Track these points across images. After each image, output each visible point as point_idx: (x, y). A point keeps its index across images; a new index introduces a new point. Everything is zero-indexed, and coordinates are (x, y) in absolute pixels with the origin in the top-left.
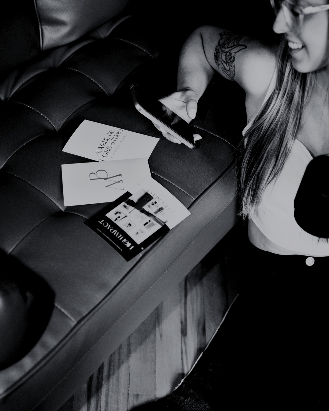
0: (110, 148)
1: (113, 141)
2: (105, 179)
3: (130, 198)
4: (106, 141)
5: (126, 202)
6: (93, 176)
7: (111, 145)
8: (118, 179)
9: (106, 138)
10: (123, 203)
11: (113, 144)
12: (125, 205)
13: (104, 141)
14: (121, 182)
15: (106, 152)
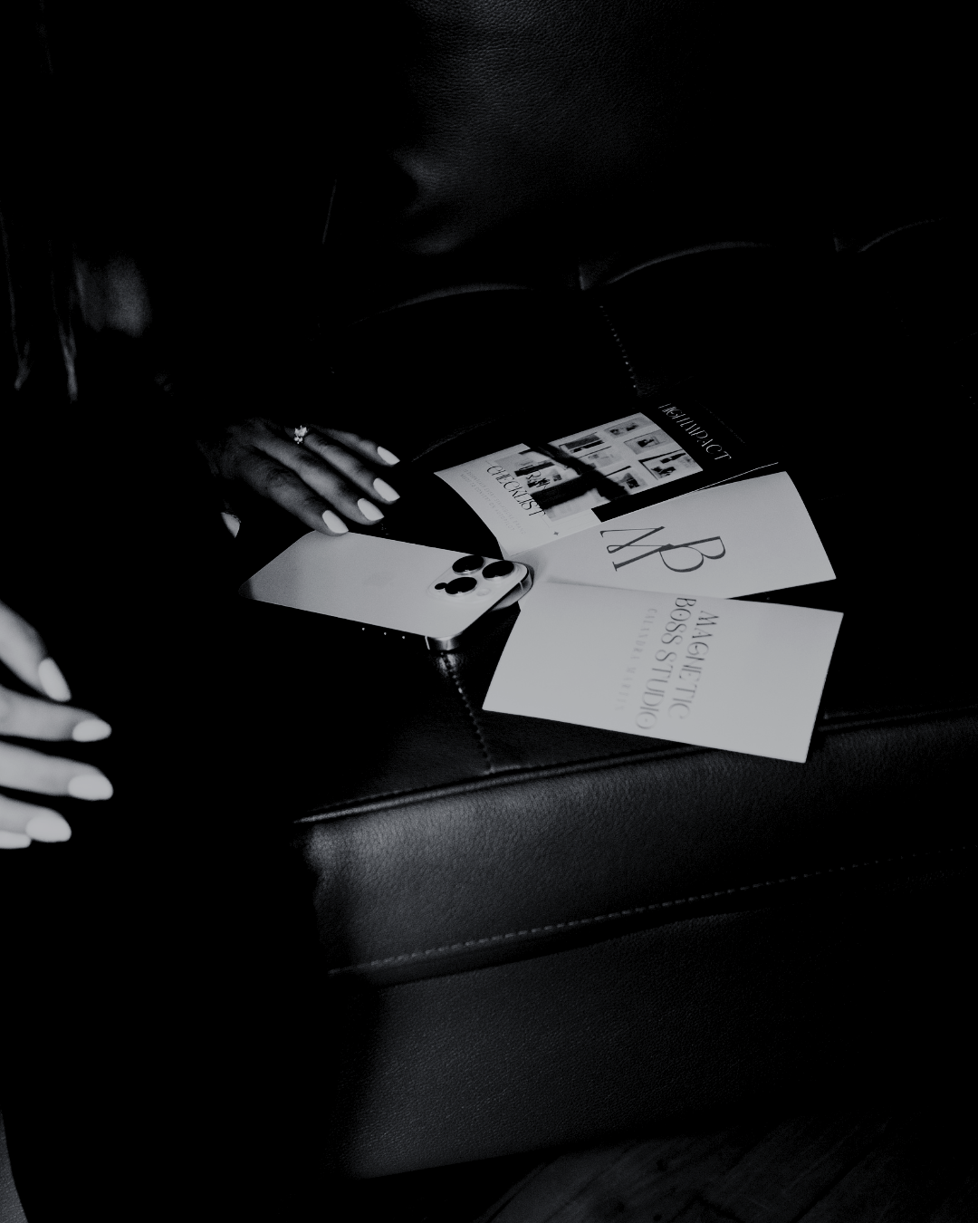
0: (668, 638)
1: (664, 665)
2: (669, 547)
3: (604, 501)
4: (689, 662)
5: (626, 492)
6: (713, 548)
7: (669, 648)
8: (621, 556)
9: (695, 675)
10: (634, 491)
11: (662, 656)
12: (631, 487)
13: (698, 664)
14: (611, 549)
15: (678, 623)
